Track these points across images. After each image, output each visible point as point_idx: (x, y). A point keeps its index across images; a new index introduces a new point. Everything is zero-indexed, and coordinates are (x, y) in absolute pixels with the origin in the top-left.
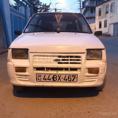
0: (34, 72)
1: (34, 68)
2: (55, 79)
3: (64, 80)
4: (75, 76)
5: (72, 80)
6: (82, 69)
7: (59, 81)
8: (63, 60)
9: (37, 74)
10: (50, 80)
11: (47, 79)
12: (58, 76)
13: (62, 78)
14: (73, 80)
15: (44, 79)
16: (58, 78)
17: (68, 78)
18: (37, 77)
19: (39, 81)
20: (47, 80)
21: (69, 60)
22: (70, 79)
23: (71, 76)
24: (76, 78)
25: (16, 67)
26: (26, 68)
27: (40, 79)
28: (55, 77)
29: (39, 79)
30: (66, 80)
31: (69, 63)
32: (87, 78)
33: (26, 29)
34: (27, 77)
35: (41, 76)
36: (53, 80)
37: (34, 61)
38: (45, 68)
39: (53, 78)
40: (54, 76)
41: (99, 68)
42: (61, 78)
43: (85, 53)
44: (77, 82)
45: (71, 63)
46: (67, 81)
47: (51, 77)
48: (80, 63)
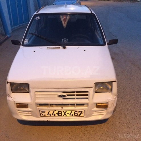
0: (37, 108)
1: (37, 104)
2: (60, 115)
3: (70, 115)
4: (82, 111)
5: (78, 115)
6: (90, 105)
7: (65, 116)
8: (68, 95)
9: (40, 110)
10: (55, 115)
11: (51, 114)
12: (64, 112)
13: (68, 114)
14: (80, 115)
15: (48, 115)
16: (63, 114)
17: (75, 113)
18: (41, 112)
19: (43, 116)
20: (52, 116)
21: (75, 95)
22: (76, 114)
23: (77, 112)
24: (83, 113)
25: (16, 104)
26: (28, 104)
27: (44, 115)
28: (60, 112)
29: (42, 115)
30: (72, 115)
31: (75, 99)
32: (95, 112)
33: (25, 40)
34: (30, 112)
35: (44, 112)
36: (58, 115)
37: (36, 97)
38: (49, 105)
39: (58, 114)
40: (58, 112)
41: (108, 103)
42: (66, 113)
43: (93, 88)
44: (84, 116)
45: (77, 98)
46: (74, 116)
47: (56, 112)
48: (87, 98)
